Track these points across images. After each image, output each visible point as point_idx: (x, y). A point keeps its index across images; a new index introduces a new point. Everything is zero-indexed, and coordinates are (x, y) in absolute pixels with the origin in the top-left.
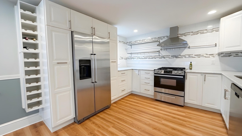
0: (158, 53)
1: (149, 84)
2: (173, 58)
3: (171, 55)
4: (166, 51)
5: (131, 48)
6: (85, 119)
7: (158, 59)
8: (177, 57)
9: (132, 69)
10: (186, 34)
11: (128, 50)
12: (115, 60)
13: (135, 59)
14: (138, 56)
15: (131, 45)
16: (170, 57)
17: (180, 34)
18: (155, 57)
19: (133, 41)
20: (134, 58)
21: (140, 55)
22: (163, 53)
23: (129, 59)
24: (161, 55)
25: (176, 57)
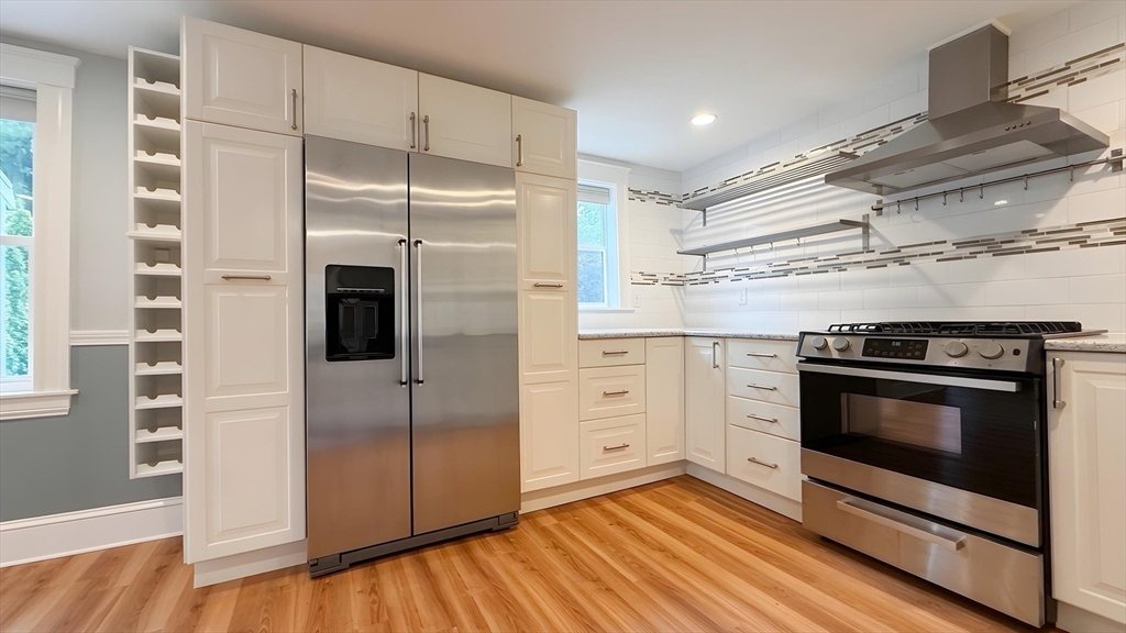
0: (859, 231)
1: (774, 428)
2: (973, 255)
3: (951, 237)
4: (917, 217)
5: (705, 224)
6: (347, 560)
7: (862, 272)
8: (1005, 246)
9: (685, 336)
10: (1075, 68)
11: (693, 236)
12: (558, 275)
13: (721, 281)
14: (739, 264)
15: (702, 205)
16: (949, 250)
17: (1021, 81)
18: (842, 260)
19: (713, 182)
20: (718, 274)
21: (751, 258)
22: (895, 229)
23: (694, 282)
24: (879, 246)
25: (996, 247)
